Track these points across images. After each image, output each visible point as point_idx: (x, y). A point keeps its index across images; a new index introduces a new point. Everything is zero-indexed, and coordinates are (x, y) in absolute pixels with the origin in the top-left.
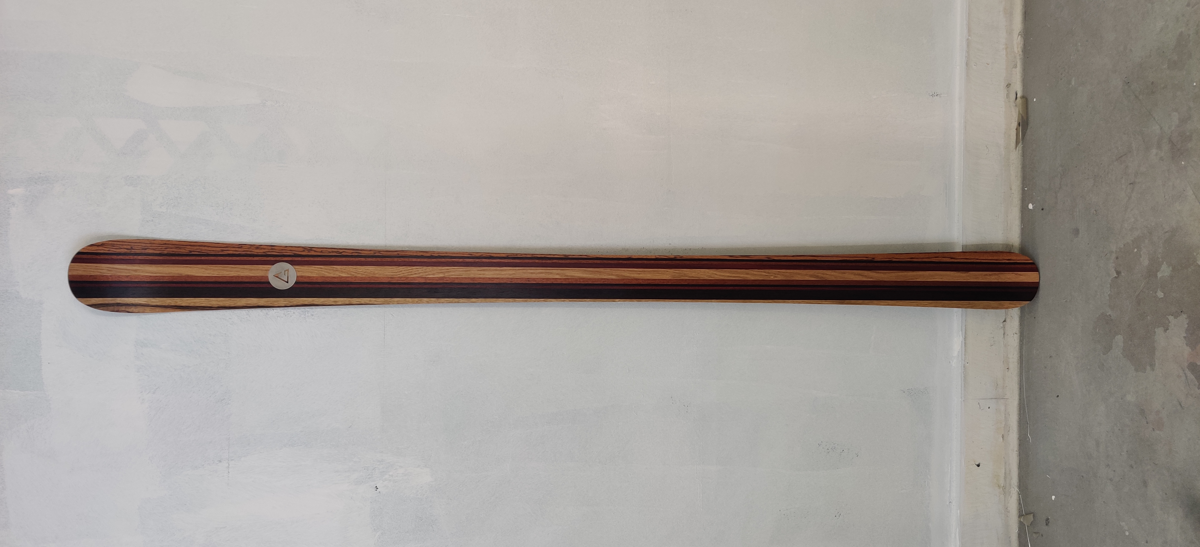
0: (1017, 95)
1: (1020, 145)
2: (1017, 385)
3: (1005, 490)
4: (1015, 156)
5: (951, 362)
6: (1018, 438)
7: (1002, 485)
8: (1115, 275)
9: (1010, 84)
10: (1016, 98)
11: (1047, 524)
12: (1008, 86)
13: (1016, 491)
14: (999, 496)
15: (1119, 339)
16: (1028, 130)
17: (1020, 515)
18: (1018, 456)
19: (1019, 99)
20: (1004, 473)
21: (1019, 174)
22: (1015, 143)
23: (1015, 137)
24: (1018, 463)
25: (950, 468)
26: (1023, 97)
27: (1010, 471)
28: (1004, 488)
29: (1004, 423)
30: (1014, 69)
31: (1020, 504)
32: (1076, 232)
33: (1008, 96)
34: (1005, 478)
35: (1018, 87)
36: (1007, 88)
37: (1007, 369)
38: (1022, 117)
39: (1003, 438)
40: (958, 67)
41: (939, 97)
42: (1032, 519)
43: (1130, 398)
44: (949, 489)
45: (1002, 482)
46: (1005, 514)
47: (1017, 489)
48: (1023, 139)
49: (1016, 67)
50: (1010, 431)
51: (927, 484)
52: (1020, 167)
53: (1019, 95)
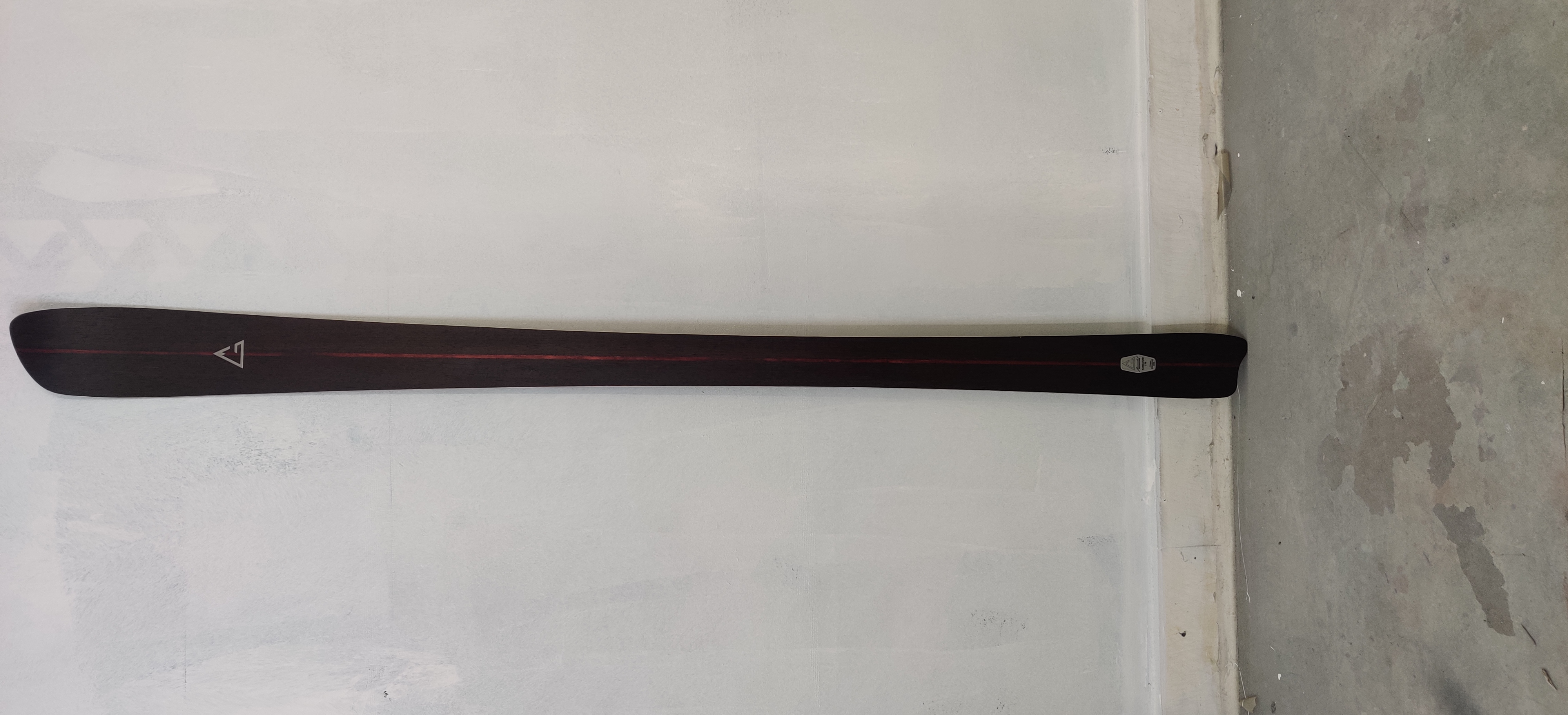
0: (1216, 148)
1: (1224, 214)
2: (1231, 527)
3: (1220, 666)
4: (1218, 228)
5: (1144, 499)
6: (1235, 597)
7: (1216, 659)
8: (1342, 387)
9: (1208, 135)
10: (1216, 153)
11: (1273, 712)
12: (1205, 138)
13: (1234, 665)
14: (1213, 674)
15: (1350, 469)
16: (1232, 194)
17: (1241, 699)
18: (1235, 620)
19: (1219, 154)
20: (1218, 642)
21: (1224, 252)
22: (1217, 211)
23: (1217, 203)
24: (1236, 629)
25: (1147, 641)
26: (1225, 151)
27: (1226, 640)
28: (1219, 662)
29: (1216, 578)
30: (1211, 115)
31: (1240, 683)
32: (1294, 328)
33: (1205, 150)
34: (1220, 649)
35: (1217, 138)
36: (1203, 140)
37: (1218, 506)
38: (1225, 178)
39: (1215, 597)
40: (1139, 115)
41: (1116, 154)
42: (1255, 704)
43: (1365, 548)
44: (1146, 667)
45: (1215, 656)
46: (1221, 697)
47: (1235, 664)
48: (1227, 204)
49: (1214, 113)
50: (1224, 587)
51: (1118, 661)
52: (1225, 241)
53: (1219, 149)
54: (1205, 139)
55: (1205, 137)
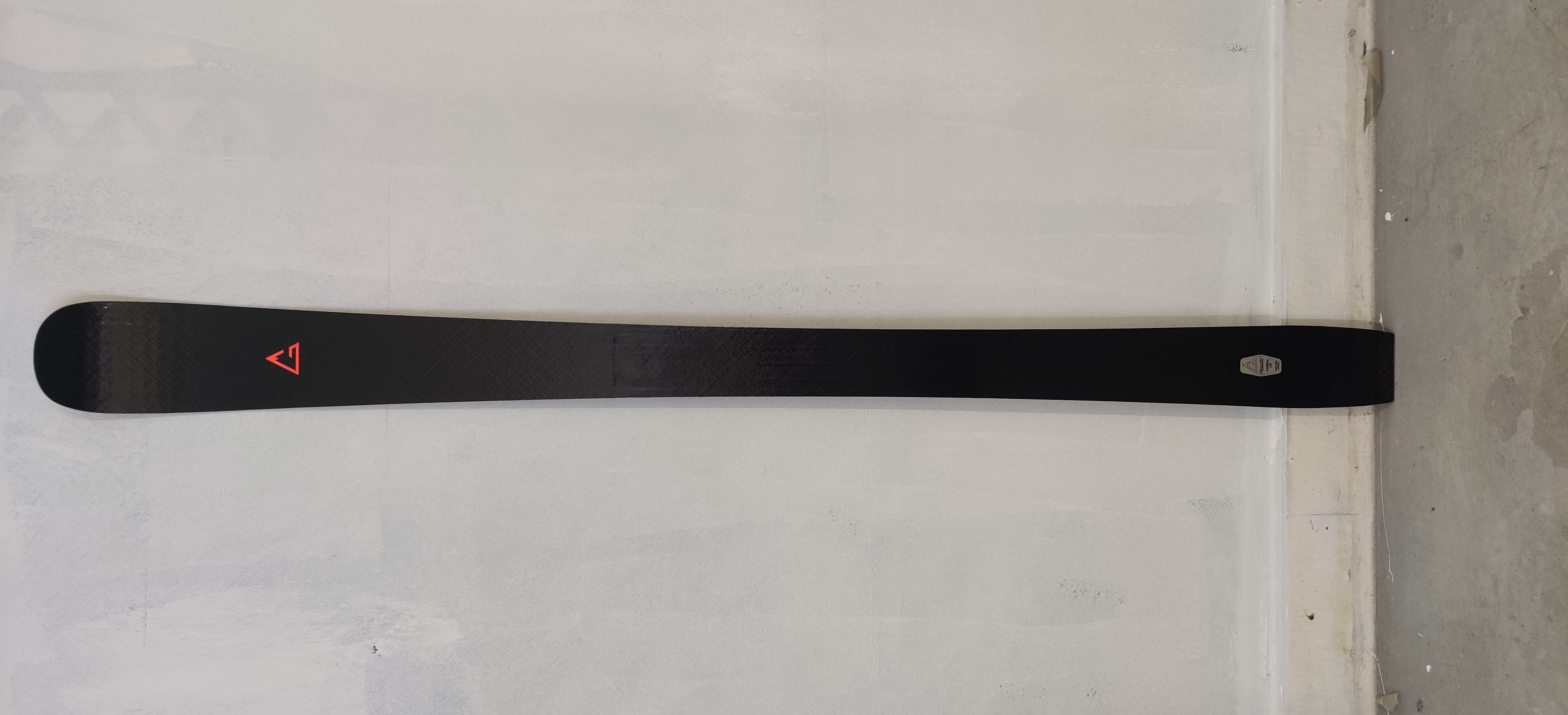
0: (1365, 47)
1: (1372, 124)
2: (1371, 493)
3: (1354, 656)
4: (1364, 142)
5: (1267, 457)
6: (1374, 576)
7: (1350, 648)
8: (1520, 314)
9: (1355, 31)
10: (1365, 52)
11: (1419, 710)
13: (1371, 656)
14: (1345, 665)
15: (1527, 415)
16: (1383, 101)
17: (1379, 695)
18: (1374, 603)
19: (1367, 54)
20: (1352, 629)
21: (1371, 169)
22: (1363, 121)
23: (1364, 112)
24: (1375, 614)
25: (1267, 622)
26: (1374, 50)
27: (1362, 626)
28: (1353, 653)
29: (1351, 552)
30: (1360, 8)
31: (1378, 678)
32: (1458, 251)
33: (1351, 49)
34: (1354, 637)
35: (1367, 35)
36: (1349, 36)
37: (1355, 468)
38: (1374, 81)
39: (1349, 574)
40: (1273, 7)
41: (1244, 51)
42: (1396, 701)
43: (1546, 509)
44: (1266, 654)
45: (1349, 643)
46: (1354, 693)
47: (1373, 654)
48: (1377, 113)
49: (1364, 5)
50: (1361, 564)
51: (1232, 647)
52: (1372, 157)
53: (1368, 48)
54: (1351, 36)
55: (1352, 33)
